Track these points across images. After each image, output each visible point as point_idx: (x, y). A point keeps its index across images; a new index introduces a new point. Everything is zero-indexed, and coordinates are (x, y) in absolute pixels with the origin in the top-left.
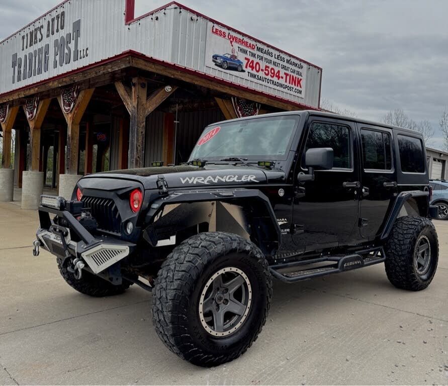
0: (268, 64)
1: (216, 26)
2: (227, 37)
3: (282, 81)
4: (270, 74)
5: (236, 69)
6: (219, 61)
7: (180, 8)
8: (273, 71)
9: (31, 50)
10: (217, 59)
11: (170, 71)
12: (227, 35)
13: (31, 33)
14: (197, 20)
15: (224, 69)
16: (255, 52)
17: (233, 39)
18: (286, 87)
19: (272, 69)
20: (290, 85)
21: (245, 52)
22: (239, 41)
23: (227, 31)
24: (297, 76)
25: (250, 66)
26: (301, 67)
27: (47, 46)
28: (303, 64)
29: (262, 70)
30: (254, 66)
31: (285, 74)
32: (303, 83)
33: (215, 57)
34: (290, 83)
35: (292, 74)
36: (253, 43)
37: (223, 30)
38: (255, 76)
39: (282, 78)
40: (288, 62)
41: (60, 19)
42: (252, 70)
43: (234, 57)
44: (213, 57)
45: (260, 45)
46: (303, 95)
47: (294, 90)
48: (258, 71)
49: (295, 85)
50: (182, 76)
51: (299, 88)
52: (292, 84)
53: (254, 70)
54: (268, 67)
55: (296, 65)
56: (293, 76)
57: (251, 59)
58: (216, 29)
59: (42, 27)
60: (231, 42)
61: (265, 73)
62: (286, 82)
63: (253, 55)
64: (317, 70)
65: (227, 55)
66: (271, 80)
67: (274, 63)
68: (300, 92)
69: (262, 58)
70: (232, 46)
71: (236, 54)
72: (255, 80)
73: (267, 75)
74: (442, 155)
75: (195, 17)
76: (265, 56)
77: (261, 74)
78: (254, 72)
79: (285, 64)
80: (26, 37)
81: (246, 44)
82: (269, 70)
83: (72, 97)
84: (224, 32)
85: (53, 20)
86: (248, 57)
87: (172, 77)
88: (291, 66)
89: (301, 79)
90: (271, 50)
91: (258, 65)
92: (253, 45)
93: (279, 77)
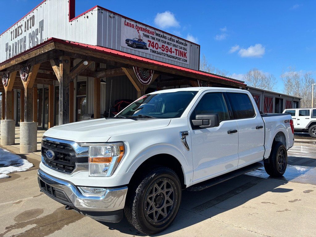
0: (163, 44)
1: (127, 21)
2: (135, 27)
3: (174, 54)
4: (165, 50)
5: (142, 48)
6: (130, 43)
7: (102, 10)
8: (167, 48)
9: (16, 40)
10: (129, 42)
11: (85, 51)
12: (135, 26)
13: (16, 30)
14: (114, 17)
15: (134, 48)
16: (155, 36)
17: (139, 29)
18: (177, 58)
19: (167, 47)
20: (179, 57)
21: (148, 37)
22: (143, 30)
23: (135, 24)
24: (184, 51)
25: (151, 46)
26: (186, 45)
27: (25, 37)
28: (187, 43)
29: (160, 48)
30: (154, 45)
31: (175, 49)
32: (188, 55)
33: (127, 41)
34: (179, 55)
35: (180, 50)
36: (153, 31)
37: (132, 23)
38: (155, 52)
39: (174, 52)
40: (177, 42)
41: (32, 20)
42: (153, 48)
43: (140, 40)
44: (126, 40)
45: (157, 32)
46: (188, 63)
47: (182, 60)
48: (157, 49)
49: (182, 56)
50: (93, 54)
51: (185, 58)
52: (180, 56)
53: (155, 48)
54: (164, 46)
55: (183, 44)
56: (181, 51)
57: (152, 41)
58: (127, 23)
59: (22, 25)
60: (138, 31)
61: (162, 50)
62: (176, 55)
63: (153, 38)
64: (196, 46)
65: (135, 39)
66: (166, 54)
67: (168, 43)
68: (186, 61)
69: (159, 40)
70: (139, 33)
71: (141, 38)
72: (156, 55)
73: (163, 51)
74: (281, 96)
75: (112, 15)
76: (162, 39)
77: (159, 50)
78: (155, 49)
79: (175, 43)
80: (13, 32)
81: (148, 31)
82: (165, 47)
83: (26, 71)
84: (133, 25)
85: (28, 21)
86: (150, 40)
87: (87, 55)
88: (179, 45)
89: (186, 53)
90: (165, 35)
91: (157, 45)
92: (153, 32)
93: (171, 52)
